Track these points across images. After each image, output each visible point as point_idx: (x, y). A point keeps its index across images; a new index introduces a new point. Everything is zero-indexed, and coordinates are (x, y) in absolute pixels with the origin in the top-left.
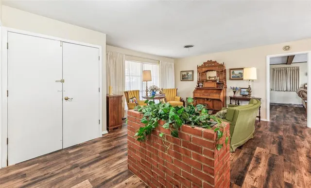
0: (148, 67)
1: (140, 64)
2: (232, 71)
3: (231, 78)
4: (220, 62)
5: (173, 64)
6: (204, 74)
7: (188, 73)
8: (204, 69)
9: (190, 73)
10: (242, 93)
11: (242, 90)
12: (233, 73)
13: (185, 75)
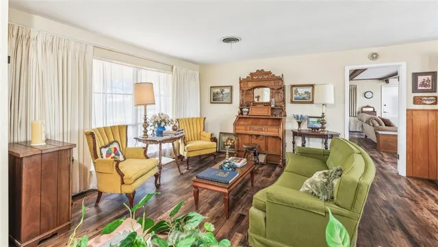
0: (148, 75)
1: (131, 69)
2: (294, 89)
3: (294, 100)
4: (278, 74)
5: (197, 73)
6: (251, 92)
7: (223, 90)
8: (251, 85)
9: (227, 91)
10: (311, 125)
11: (311, 119)
12: (296, 92)
13: (217, 93)
